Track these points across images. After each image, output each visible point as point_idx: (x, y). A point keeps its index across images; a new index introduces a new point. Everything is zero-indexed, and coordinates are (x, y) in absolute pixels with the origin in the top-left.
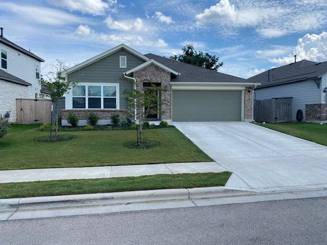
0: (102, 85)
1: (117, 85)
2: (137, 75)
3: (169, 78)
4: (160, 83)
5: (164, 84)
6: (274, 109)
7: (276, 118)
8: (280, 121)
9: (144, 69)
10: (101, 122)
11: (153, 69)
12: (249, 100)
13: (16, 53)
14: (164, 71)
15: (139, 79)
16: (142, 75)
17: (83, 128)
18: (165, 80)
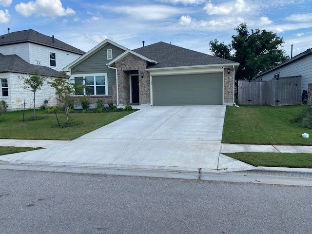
0: (95, 75)
1: (105, 75)
2: (118, 65)
3: (145, 66)
4: (138, 71)
5: (140, 71)
6: (274, 90)
7: (278, 101)
8: (283, 104)
9: (124, 59)
10: (92, 106)
11: (131, 58)
12: (229, 82)
13: (64, 53)
14: (140, 59)
15: (120, 69)
16: (122, 65)
17: (79, 111)
18: (142, 68)
